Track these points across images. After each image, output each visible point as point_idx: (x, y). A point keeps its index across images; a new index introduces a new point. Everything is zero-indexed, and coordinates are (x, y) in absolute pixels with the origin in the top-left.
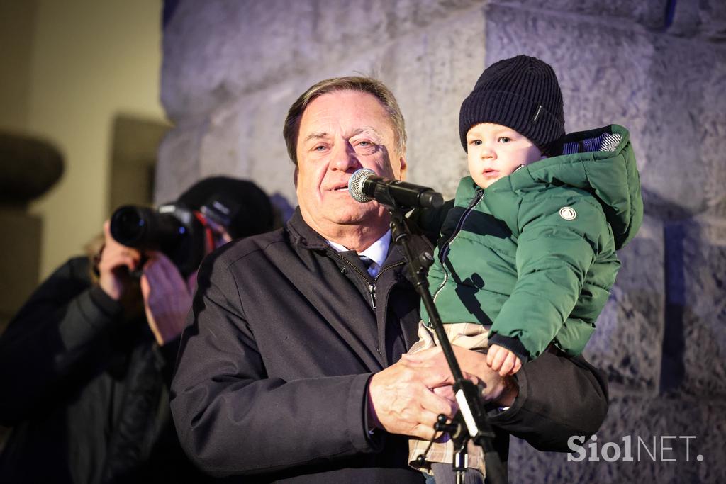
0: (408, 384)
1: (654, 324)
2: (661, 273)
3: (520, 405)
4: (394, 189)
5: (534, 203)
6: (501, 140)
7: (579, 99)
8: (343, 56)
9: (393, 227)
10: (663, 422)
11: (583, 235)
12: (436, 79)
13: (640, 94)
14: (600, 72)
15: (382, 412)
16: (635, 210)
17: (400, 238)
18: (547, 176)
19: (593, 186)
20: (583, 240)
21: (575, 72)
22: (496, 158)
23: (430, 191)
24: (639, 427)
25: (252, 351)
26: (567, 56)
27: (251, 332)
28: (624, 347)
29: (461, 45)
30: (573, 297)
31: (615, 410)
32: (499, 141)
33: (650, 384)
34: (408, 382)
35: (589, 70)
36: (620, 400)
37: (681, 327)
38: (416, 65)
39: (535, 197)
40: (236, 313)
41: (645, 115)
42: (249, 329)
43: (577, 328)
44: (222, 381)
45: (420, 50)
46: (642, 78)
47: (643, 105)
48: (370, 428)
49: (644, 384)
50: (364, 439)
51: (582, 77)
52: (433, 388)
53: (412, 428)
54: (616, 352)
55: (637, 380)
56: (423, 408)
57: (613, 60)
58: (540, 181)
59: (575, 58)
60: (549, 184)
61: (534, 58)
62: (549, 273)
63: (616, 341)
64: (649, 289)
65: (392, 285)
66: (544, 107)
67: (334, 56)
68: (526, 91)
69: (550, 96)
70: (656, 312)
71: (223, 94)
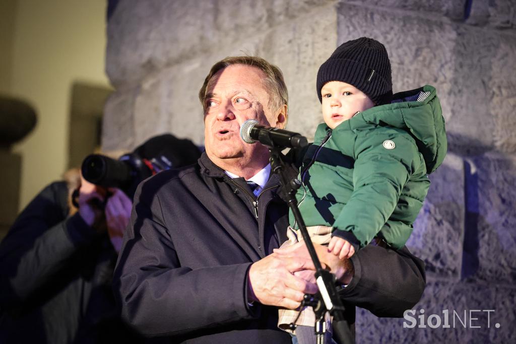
0: (276, 270)
1: (457, 230)
2: (462, 194)
3: (356, 282)
4: (273, 134)
5: (366, 138)
6: (345, 94)
7: (403, 70)
8: (236, 40)
9: (272, 161)
10: (464, 299)
11: (400, 160)
12: (302, 56)
13: (446, 67)
14: (418, 51)
15: (258, 290)
16: (440, 144)
17: (277, 169)
18: (375, 120)
19: (408, 126)
20: (400, 164)
21: (400, 51)
22: (341, 106)
23: (298, 135)
24: (447, 303)
25: (170, 249)
26: (395, 40)
27: (170, 235)
28: (436, 246)
29: (320, 31)
30: (392, 203)
31: (429, 291)
32: (343, 94)
33: (454, 272)
34: (276, 268)
35: (411, 50)
36: (433, 284)
37: (476, 232)
38: (288, 46)
39: (366, 134)
40: (159, 223)
41: (450, 81)
42: (168, 234)
43: (398, 228)
44: (147, 270)
45: (290, 35)
46: (448, 55)
47: (449, 74)
48: (249, 302)
49: (450, 273)
50: (245, 309)
51: (406, 54)
52: (294, 272)
53: (279, 301)
54: (430, 250)
55: (445, 270)
56: (287, 286)
57: (428, 42)
58: (370, 123)
59: (401, 41)
60: (377, 125)
61: (372, 39)
62: (374, 185)
63: (430, 242)
64: (454, 206)
65: (269, 200)
66: (376, 71)
67: (229, 40)
68: (364, 60)
69: (381, 65)
70: (459, 222)
71: (150, 67)
